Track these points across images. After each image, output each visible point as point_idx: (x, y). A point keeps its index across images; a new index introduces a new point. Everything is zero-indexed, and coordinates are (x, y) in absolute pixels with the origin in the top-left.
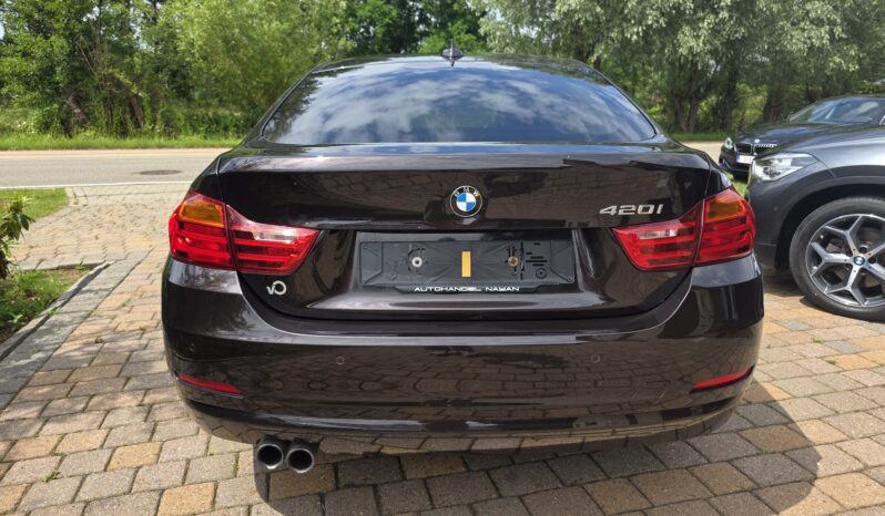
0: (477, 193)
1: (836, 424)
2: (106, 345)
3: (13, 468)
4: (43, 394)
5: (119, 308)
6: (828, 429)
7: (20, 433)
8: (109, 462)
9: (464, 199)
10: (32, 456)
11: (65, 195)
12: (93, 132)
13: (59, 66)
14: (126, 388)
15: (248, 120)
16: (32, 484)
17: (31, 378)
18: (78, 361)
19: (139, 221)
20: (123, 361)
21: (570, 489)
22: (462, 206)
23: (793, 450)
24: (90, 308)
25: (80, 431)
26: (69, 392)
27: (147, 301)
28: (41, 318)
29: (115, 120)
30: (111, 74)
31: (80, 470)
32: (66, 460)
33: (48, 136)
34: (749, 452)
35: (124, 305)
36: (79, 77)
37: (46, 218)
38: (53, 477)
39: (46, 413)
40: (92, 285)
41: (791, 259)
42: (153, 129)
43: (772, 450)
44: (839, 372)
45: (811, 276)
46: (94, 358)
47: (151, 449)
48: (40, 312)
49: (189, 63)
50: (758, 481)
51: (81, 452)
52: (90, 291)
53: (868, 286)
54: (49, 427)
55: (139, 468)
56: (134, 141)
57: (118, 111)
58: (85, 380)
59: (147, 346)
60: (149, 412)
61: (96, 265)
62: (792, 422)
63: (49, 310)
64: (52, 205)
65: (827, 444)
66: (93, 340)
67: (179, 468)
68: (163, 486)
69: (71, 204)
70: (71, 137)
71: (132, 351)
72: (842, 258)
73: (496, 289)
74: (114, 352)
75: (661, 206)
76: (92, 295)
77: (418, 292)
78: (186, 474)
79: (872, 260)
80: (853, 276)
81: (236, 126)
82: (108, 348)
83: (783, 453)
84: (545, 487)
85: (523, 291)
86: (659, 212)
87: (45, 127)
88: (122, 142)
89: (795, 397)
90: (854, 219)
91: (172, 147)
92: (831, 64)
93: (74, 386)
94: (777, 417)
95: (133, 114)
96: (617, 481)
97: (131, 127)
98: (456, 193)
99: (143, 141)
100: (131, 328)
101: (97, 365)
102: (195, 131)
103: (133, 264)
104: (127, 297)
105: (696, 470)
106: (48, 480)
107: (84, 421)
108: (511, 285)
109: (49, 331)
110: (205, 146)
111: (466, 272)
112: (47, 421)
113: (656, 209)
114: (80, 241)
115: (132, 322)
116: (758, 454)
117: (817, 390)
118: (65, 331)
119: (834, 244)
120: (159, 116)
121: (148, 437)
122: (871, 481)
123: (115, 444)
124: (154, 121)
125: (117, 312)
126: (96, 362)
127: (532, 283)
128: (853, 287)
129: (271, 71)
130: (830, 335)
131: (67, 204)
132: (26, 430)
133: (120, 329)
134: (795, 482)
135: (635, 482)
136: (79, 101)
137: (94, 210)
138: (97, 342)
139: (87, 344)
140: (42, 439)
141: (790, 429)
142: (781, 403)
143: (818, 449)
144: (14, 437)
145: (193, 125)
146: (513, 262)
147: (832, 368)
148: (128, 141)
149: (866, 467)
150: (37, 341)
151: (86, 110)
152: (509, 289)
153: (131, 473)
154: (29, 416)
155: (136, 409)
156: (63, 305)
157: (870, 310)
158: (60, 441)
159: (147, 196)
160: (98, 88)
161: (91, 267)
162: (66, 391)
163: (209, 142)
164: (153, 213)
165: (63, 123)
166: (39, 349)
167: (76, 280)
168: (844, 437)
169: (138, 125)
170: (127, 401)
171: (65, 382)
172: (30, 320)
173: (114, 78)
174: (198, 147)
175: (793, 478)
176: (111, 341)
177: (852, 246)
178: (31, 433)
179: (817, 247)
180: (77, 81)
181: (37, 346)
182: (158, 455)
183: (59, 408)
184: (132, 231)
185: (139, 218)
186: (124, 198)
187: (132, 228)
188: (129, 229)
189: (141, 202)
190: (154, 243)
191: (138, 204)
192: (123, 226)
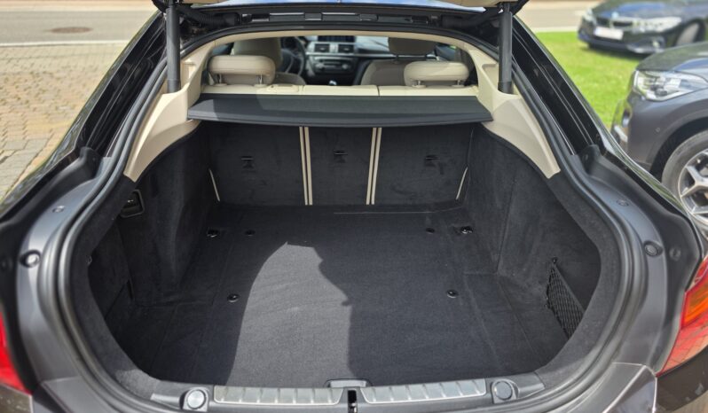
19: (43, 96)
45: (681, 196)
103: (31, 157)
159: (55, 61)
164: (58, 84)
179: (692, 171)
184: (35, 109)
185: (44, 91)
186: (32, 65)
187: (35, 106)
188: (32, 106)
189: (48, 69)
190: (54, 126)
191: (44, 73)
192: (27, 102)
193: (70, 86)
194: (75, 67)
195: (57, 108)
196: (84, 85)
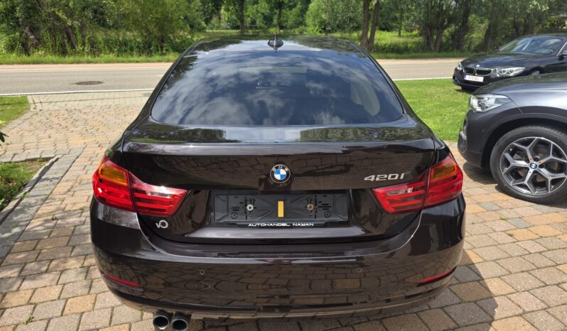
0: (287, 169)
1: (508, 282)
2: (59, 222)
3: (5, 314)
4: (20, 259)
5: (65, 193)
6: (504, 284)
7: (8, 288)
8: (64, 309)
9: (279, 173)
10: (16, 305)
11: (27, 102)
12: (43, 52)
13: (18, 6)
14: (73, 254)
15: (146, 42)
16: (17, 325)
17: (12, 247)
18: (42, 234)
19: (77, 123)
20: (70, 233)
21: (345, 328)
22: (278, 177)
23: (481, 300)
24: (48, 193)
25: (45, 287)
26: (37, 258)
27: (83, 187)
28: (17, 201)
29: (58, 43)
30: (53, 12)
31: (46, 316)
32: (38, 308)
33: (14, 55)
34: (455, 302)
35: (69, 191)
36: (32, 14)
37: (16, 121)
38: (30, 320)
39: (23, 273)
40: (48, 175)
41: (491, 163)
42: (83, 49)
43: (469, 300)
44: (515, 242)
45: (503, 174)
46: (52, 231)
47: (90, 299)
48: (15, 195)
49: (105, 4)
50: (458, 322)
51: (46, 302)
52: (47, 179)
53: (538, 182)
54: (27, 284)
55: (82, 313)
56: (71, 58)
57: (59, 37)
58: (46, 248)
59: (85, 222)
60: (87, 272)
61: (50, 158)
62: (483, 279)
63: (22, 194)
64: (19, 111)
65: (502, 295)
66: (50, 217)
67: (107, 313)
68: (97, 327)
69: (32, 109)
70: (29, 55)
71: (75, 226)
72: (523, 163)
73: (299, 224)
74: (64, 227)
75: (403, 175)
76: (48, 182)
77: (251, 227)
78: (111, 318)
79: (541, 166)
80: (529, 175)
81: (138, 47)
82: (60, 224)
83: (475, 302)
84: (330, 328)
85: (316, 226)
86: (402, 177)
87: (11, 48)
88: (62, 59)
89: (485, 261)
90: (532, 140)
91: (96, 62)
92: (531, 6)
93: (40, 253)
94: (474, 276)
95: (69, 39)
96: (374, 322)
97: (68, 48)
98: (274, 169)
99: (77, 58)
100: (74, 208)
101: (53, 237)
102: (111, 51)
103: (74, 158)
104: (71, 184)
105: (422, 314)
106: (27, 323)
107: (48, 278)
108: (308, 222)
109: (22, 211)
110: (118, 62)
111: (281, 214)
112: (24, 280)
113: (399, 177)
114: (39, 139)
115: (74, 204)
116: (460, 303)
117: (499, 256)
118: (32, 211)
119: (518, 154)
120: (86, 41)
121: (87, 290)
122: (526, 323)
123: (67, 296)
124: (84, 44)
125: (65, 196)
126: (53, 234)
127: (322, 221)
128: (528, 182)
129: (160, 10)
130: (512, 214)
131: (29, 109)
132: (11, 286)
133: (67, 209)
134: (480, 323)
135: (384, 323)
136: (33, 30)
137: (47, 114)
138: (53, 219)
139: (47, 221)
140: (22, 293)
141: (481, 284)
142: (477, 265)
143: (496, 299)
144: (4, 291)
145: (110, 46)
146: (310, 207)
147: (511, 239)
148: (67, 59)
149: (525, 312)
150: (15, 218)
151: (38, 37)
152: (307, 224)
153: (78, 317)
154: (13, 275)
155: (79, 270)
156: (30, 191)
157: (538, 197)
158: (33, 294)
159: (81, 102)
160: (45, 22)
161: (47, 159)
162: (34, 257)
163: (120, 59)
164: (85, 116)
165: (23, 45)
166: (17, 224)
167: (38, 170)
168: (513, 291)
169: (73, 47)
170: (73, 263)
171: (34, 249)
172: (9, 201)
173: (55, 14)
174: (114, 62)
175: (480, 320)
176: (62, 218)
177: (530, 157)
178: (15, 288)
179: (508, 156)
180: (30, 17)
181: (15, 222)
182: (94, 304)
183: (31, 270)
184: (72, 131)
185: (77, 121)
186: (66, 105)
187: (72, 129)
188: (71, 130)
189: (77, 108)
190: (86, 141)
191: (75, 110)
192: (66, 127)
193: (93, 117)
194: (95, 106)
195: (87, 130)
196: (103, 117)
